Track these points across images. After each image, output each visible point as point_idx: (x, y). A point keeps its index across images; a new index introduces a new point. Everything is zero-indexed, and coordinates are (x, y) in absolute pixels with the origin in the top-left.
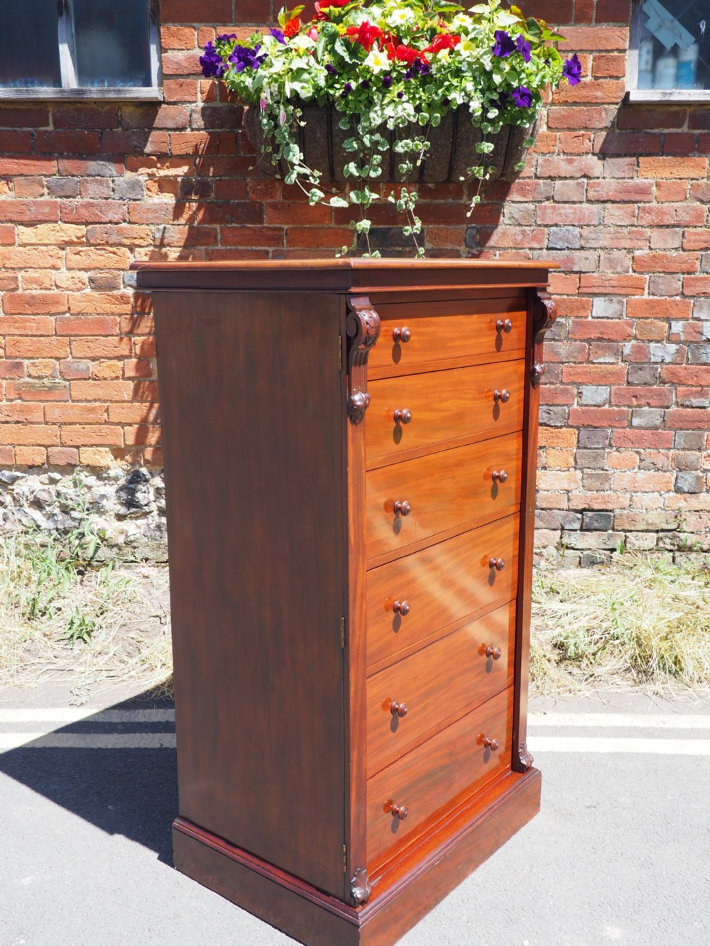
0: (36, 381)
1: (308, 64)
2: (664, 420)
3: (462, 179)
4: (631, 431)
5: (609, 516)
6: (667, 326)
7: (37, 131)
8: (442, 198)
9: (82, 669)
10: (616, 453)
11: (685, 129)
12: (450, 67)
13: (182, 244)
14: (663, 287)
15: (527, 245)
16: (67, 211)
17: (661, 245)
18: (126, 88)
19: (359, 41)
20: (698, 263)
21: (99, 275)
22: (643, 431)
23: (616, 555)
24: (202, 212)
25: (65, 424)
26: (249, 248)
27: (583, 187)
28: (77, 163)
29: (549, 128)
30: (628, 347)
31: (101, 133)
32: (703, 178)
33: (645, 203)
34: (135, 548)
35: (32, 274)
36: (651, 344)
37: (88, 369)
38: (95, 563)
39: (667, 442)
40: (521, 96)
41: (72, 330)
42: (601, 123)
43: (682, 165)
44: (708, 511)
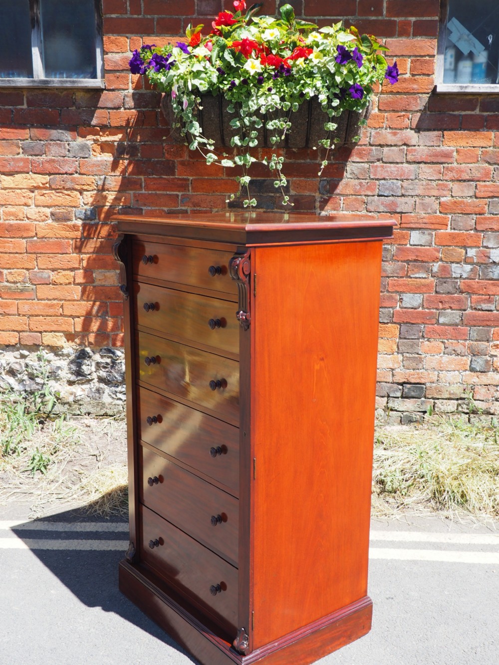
0: (12, 285)
1: (204, 67)
2: (462, 319)
3: (315, 148)
4: (438, 327)
5: (422, 388)
6: (464, 251)
7: (15, 108)
8: (303, 159)
9: (39, 493)
10: (427, 342)
11: (477, 112)
12: (305, 71)
13: (117, 190)
14: (461, 224)
15: (363, 193)
16: (36, 165)
17: (460, 194)
18: (79, 79)
19: (241, 52)
20: (486, 207)
21: (58, 211)
22: (446, 327)
23: (427, 416)
24: (131, 167)
25: (32, 316)
26: (165, 193)
27: (403, 152)
28: (43, 131)
29: (379, 110)
30: (436, 267)
31: (61, 111)
32: (490, 147)
33: (448, 164)
34: (81, 405)
35: (11, 209)
36: (453, 264)
37: (49, 277)
38: (52, 416)
39: (464, 335)
40: (356, 91)
41: (38, 249)
42: (417, 107)
43: (475, 137)
44: (494, 386)
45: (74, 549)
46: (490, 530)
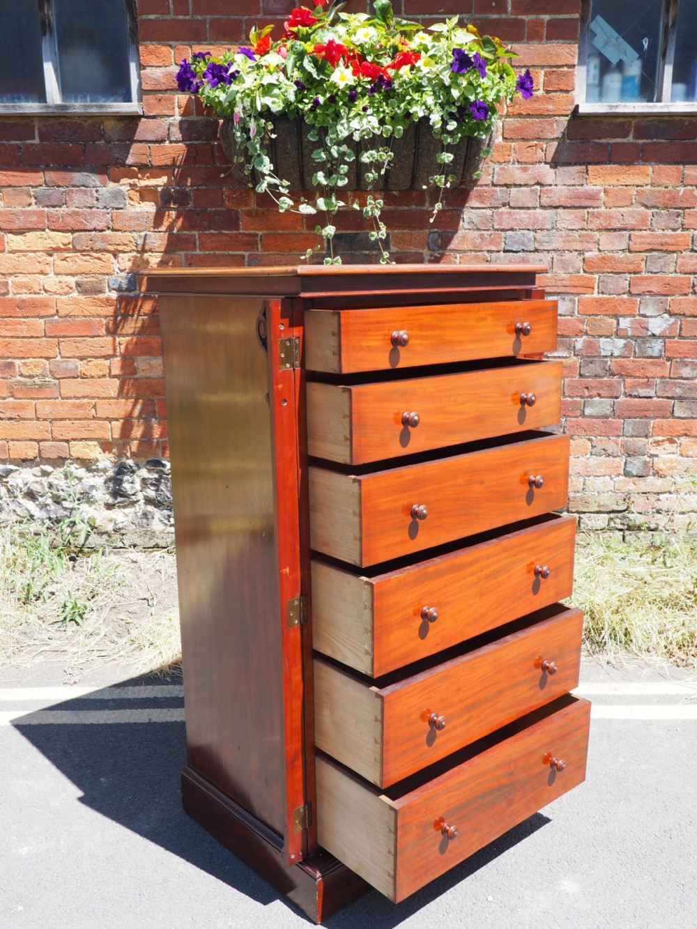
0: (28, 380)
1: (278, 80)
2: (614, 410)
3: (424, 187)
4: (584, 420)
6: (615, 322)
7: (24, 144)
8: (406, 205)
9: (75, 650)
10: (570, 440)
11: (630, 139)
12: (411, 83)
13: (163, 250)
14: (612, 286)
15: (485, 248)
16: (54, 220)
17: (610, 248)
18: (108, 104)
19: (325, 58)
20: (643, 264)
21: (85, 279)
22: (594, 420)
24: (181, 220)
25: (56, 420)
26: (226, 252)
27: (536, 193)
28: (62, 174)
29: (504, 138)
30: (580, 343)
31: (85, 146)
32: (647, 185)
33: (594, 208)
34: (123, 535)
35: (22, 279)
36: (601, 339)
37: (77, 368)
38: (86, 550)
39: (616, 429)
40: (478, 110)
41: (60, 332)
42: (553, 134)
43: (628, 172)
44: (655, 493)
45: (127, 722)
46: (663, 677)
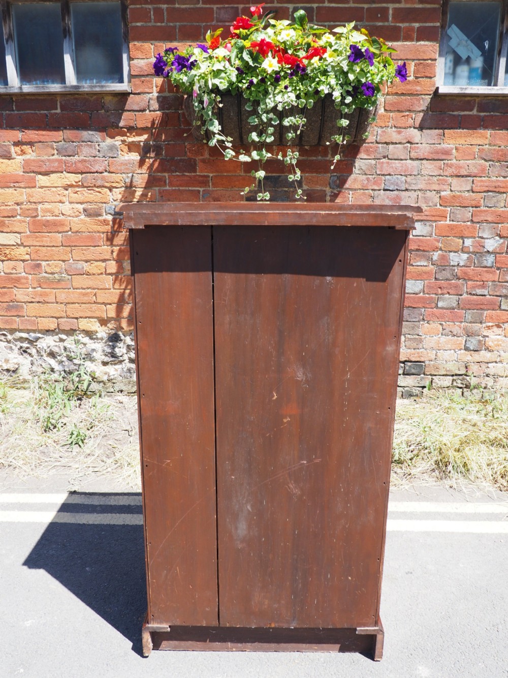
0: (50, 275)
1: (224, 67)
2: (459, 303)
3: (328, 143)
4: (438, 310)
5: (422, 365)
6: (462, 241)
7: (50, 113)
8: (314, 156)
9: (77, 466)
10: (427, 325)
11: (475, 112)
12: (319, 69)
13: (144, 186)
14: (459, 216)
15: (370, 188)
16: (69, 165)
17: (459, 189)
18: (107, 84)
19: (259, 52)
20: (482, 200)
21: (90, 207)
22: (445, 311)
23: (425, 390)
24: (156, 165)
25: (69, 303)
26: (187, 188)
27: (407, 149)
28: (75, 133)
29: (385, 110)
30: (436, 256)
31: (91, 114)
32: (486, 145)
33: (448, 160)
34: (114, 383)
35: (47, 206)
36: (451, 253)
37: (83, 268)
38: (89, 393)
39: (460, 317)
40: (367, 89)
41: (72, 242)
42: (420, 107)
43: (472, 136)
44: (486, 363)
45: (108, 523)
46: (490, 498)
